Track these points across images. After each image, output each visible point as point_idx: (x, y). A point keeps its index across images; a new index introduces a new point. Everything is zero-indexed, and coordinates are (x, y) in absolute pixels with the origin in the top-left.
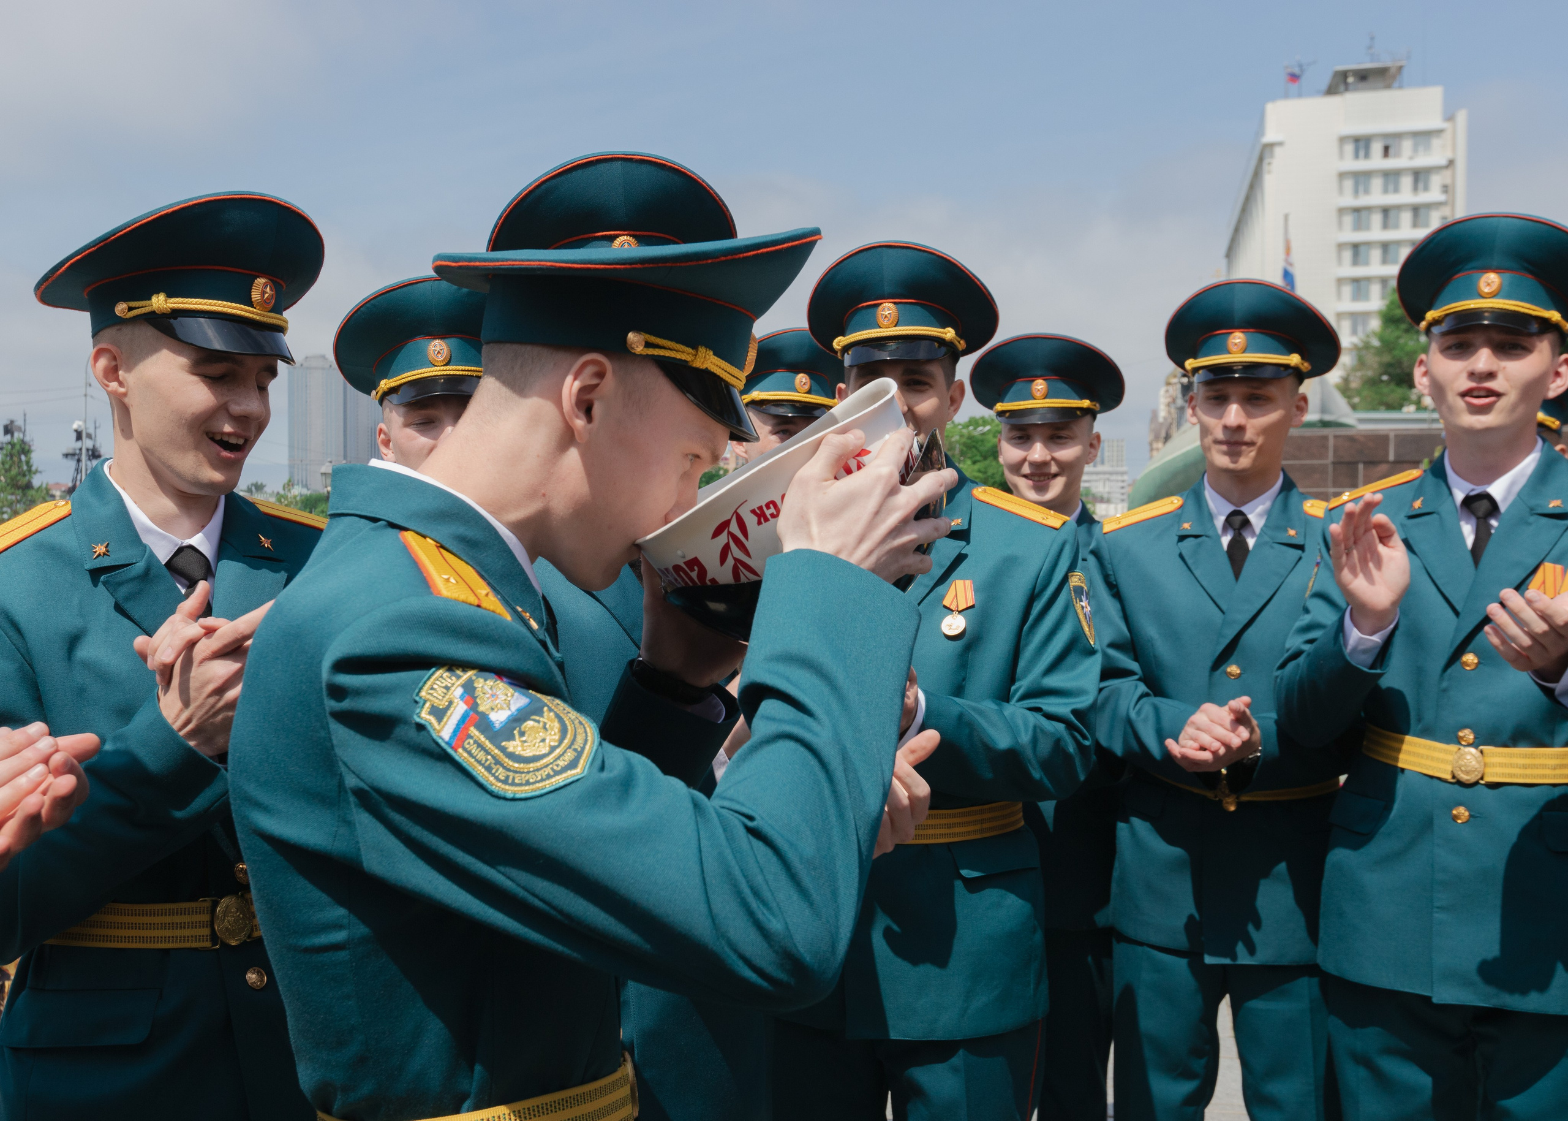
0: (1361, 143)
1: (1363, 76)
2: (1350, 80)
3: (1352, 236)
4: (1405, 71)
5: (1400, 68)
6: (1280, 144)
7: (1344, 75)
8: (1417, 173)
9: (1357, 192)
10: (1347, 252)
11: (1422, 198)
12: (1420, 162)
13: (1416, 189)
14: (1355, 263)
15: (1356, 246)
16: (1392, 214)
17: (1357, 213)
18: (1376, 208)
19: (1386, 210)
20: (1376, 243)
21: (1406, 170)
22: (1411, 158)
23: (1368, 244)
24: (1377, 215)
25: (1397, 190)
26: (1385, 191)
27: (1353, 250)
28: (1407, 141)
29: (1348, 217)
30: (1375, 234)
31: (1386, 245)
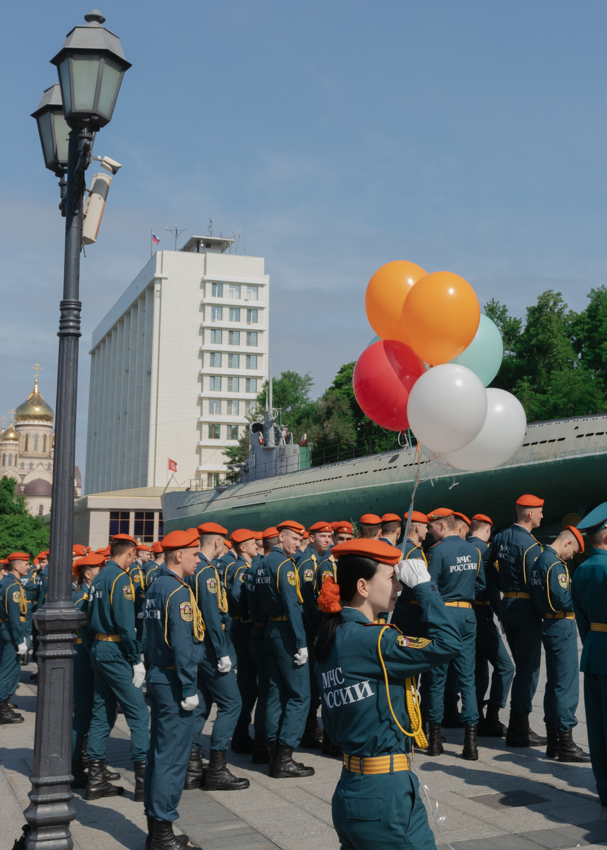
0: (218, 285)
2: (202, 245)
3: (210, 346)
5: (230, 243)
6: (166, 278)
7: (196, 240)
8: (250, 309)
9: (213, 318)
10: (207, 356)
11: (253, 326)
12: (252, 303)
13: (249, 320)
14: (212, 364)
15: (213, 353)
16: (235, 335)
17: (214, 331)
18: (226, 329)
19: (231, 331)
20: (225, 352)
21: (244, 307)
22: (247, 300)
23: (221, 352)
24: (226, 334)
25: (238, 319)
26: (231, 319)
27: (211, 356)
28: (244, 288)
29: (208, 333)
30: (225, 346)
31: (231, 354)
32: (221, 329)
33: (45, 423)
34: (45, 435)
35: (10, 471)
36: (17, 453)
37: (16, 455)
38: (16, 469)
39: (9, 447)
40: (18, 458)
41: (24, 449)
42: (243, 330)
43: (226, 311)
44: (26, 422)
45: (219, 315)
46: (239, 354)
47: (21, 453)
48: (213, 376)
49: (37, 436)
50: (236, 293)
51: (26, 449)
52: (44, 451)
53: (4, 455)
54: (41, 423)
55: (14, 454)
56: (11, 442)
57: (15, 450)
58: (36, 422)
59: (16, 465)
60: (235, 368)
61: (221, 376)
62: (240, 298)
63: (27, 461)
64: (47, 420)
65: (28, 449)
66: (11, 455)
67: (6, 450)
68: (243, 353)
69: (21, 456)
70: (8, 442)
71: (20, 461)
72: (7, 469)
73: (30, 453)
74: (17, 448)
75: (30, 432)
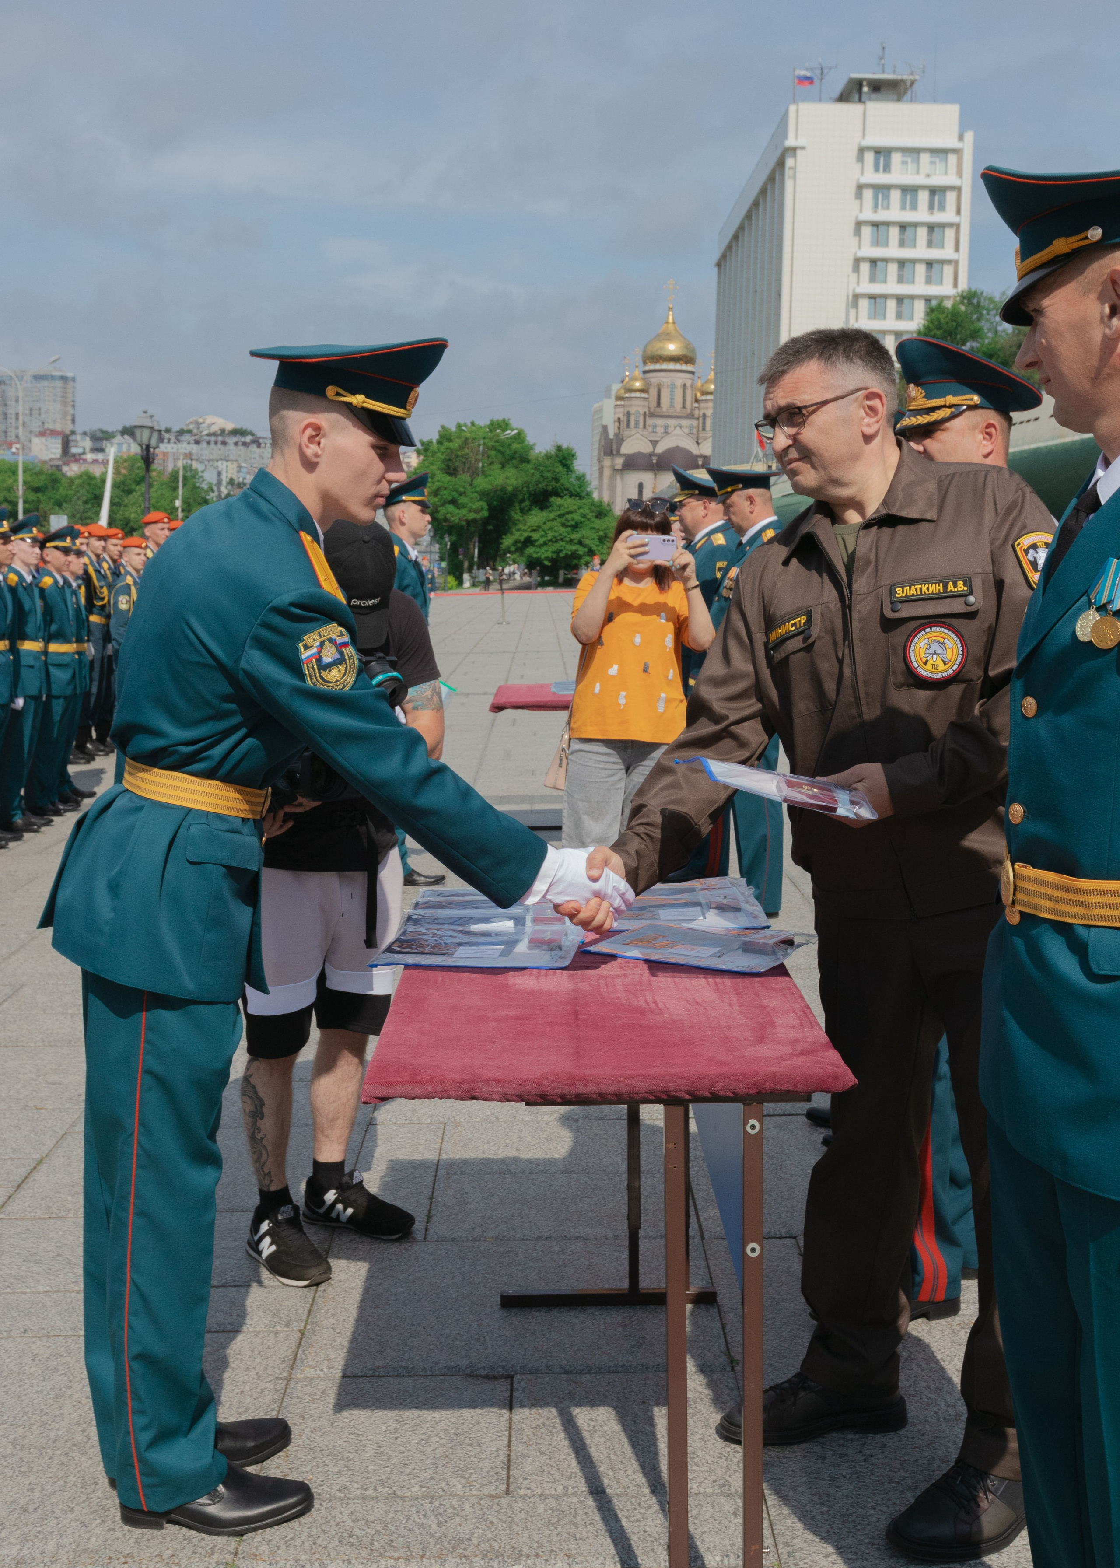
0: (882, 154)
1: (877, 87)
2: (865, 89)
3: (869, 251)
4: (916, 86)
5: (912, 83)
6: (803, 148)
7: (859, 83)
8: (934, 191)
9: (876, 206)
10: (865, 267)
11: (938, 217)
12: (937, 180)
13: (931, 207)
14: (873, 279)
15: (873, 262)
16: (909, 231)
17: (875, 228)
18: (894, 223)
19: (903, 227)
20: (893, 260)
21: (923, 187)
22: (928, 176)
23: (886, 260)
24: (894, 232)
25: (914, 207)
26: (903, 208)
27: (871, 266)
28: (925, 158)
29: (867, 231)
30: (893, 251)
31: (902, 263)
32: (887, 224)
33: (684, 367)
34: (685, 385)
35: (638, 435)
36: (646, 410)
37: (645, 413)
38: (645, 433)
39: (634, 402)
40: (647, 418)
41: (655, 405)
42: (922, 224)
43: (895, 195)
44: (658, 366)
45: (885, 203)
46: (914, 261)
47: (652, 410)
48: (873, 297)
49: (673, 387)
50: (911, 167)
51: (659, 404)
52: (684, 407)
53: (628, 414)
54: (678, 366)
55: (642, 411)
56: (638, 394)
57: (644, 406)
58: (671, 366)
59: (645, 427)
60: (908, 283)
61: (885, 297)
62: (918, 173)
63: (660, 422)
64: (686, 363)
65: (662, 405)
66: (637, 412)
67: (631, 406)
68: (920, 261)
69: (652, 415)
70: (633, 395)
71: (650, 421)
72: (633, 432)
73: (664, 409)
74: (646, 403)
75: (664, 380)
